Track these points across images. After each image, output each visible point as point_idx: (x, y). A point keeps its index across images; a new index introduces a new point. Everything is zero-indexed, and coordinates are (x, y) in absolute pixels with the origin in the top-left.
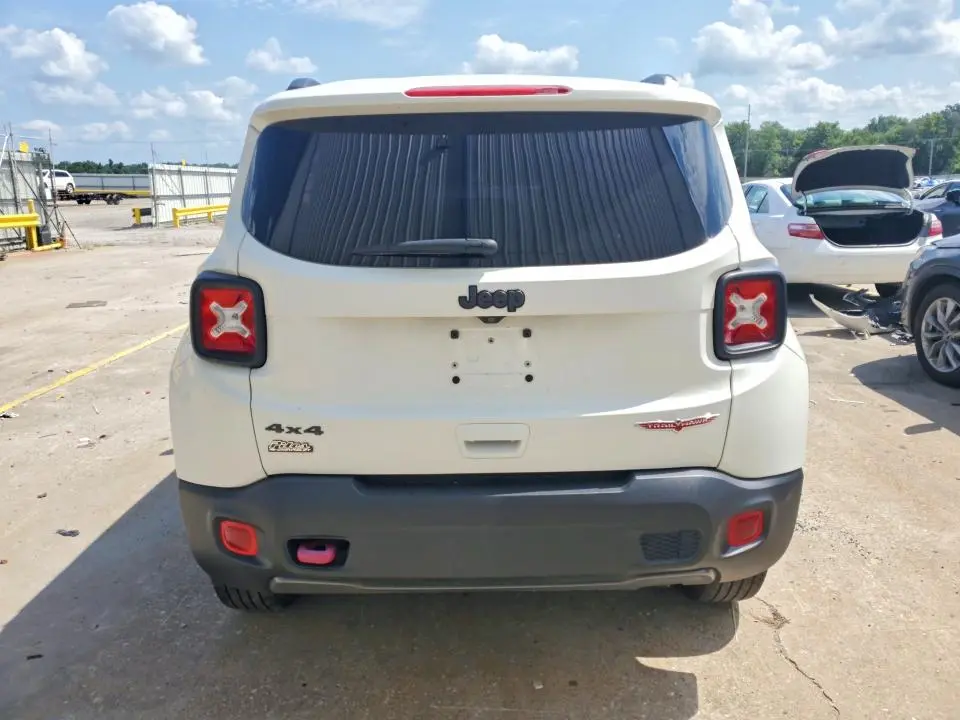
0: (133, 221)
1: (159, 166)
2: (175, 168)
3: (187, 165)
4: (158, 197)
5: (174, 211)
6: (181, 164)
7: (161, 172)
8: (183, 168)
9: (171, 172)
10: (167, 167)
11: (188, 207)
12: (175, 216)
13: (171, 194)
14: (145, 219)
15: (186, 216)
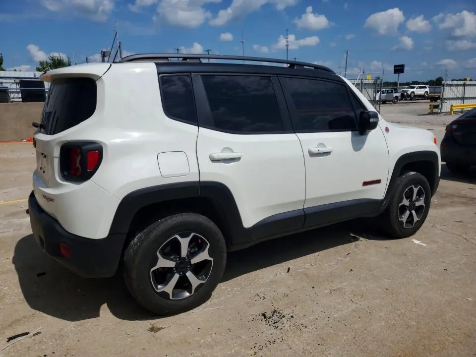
0: (430, 111)
1: (450, 82)
2: (462, 82)
3: (471, 80)
4: (445, 99)
5: (452, 106)
6: (465, 80)
7: (451, 85)
8: (468, 82)
9: (457, 85)
10: (455, 82)
11: (465, 104)
12: (452, 110)
13: (455, 97)
14: (435, 110)
15: (463, 109)
